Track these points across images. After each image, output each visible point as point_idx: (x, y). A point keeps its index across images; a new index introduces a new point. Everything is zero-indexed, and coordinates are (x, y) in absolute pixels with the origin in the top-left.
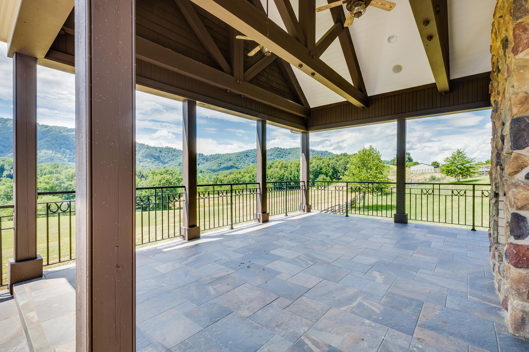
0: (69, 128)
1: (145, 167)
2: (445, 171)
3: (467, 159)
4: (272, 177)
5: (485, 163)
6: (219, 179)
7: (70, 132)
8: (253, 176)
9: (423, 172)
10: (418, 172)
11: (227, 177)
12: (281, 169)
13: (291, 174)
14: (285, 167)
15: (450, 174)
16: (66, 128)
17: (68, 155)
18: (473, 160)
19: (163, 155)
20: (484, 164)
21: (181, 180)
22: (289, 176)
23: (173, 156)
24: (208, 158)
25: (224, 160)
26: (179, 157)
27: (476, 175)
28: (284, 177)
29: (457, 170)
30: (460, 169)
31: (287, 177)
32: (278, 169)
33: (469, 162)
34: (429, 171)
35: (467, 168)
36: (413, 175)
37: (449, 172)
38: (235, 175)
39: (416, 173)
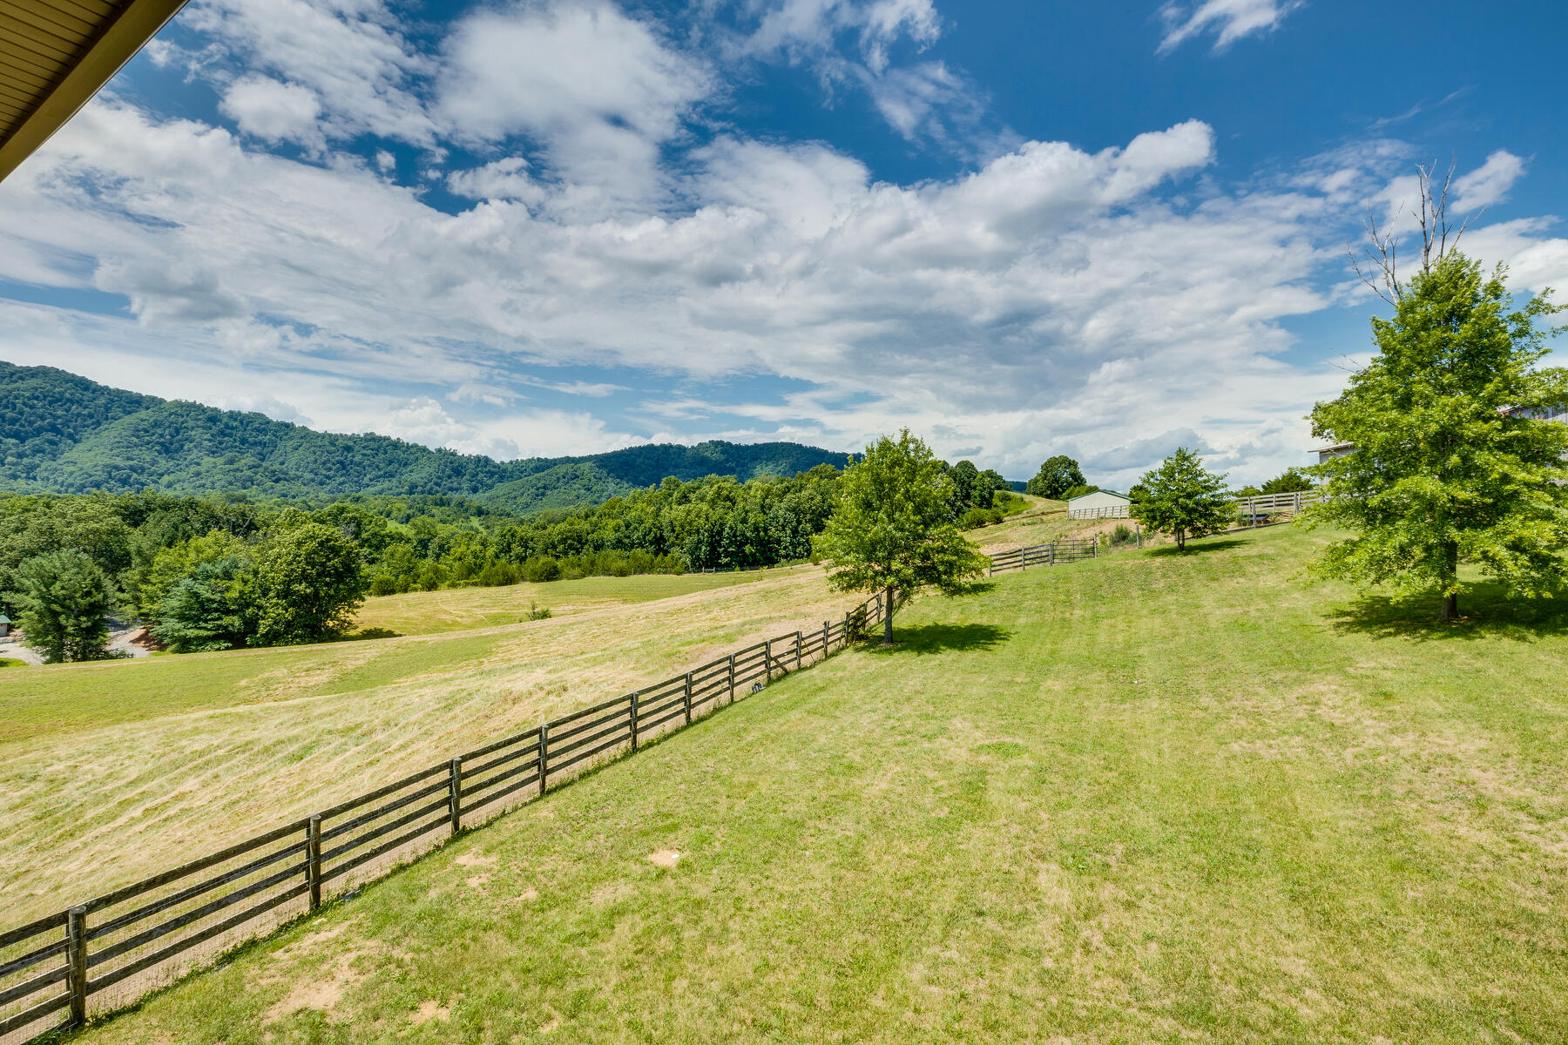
0: (18, 365)
1: (294, 497)
2: (1145, 515)
3: (1205, 478)
4: (688, 528)
5: (1261, 490)
6: (518, 536)
7: (22, 378)
8: (627, 527)
9: (1102, 515)
10: (1087, 517)
11: (545, 528)
12: (713, 503)
13: (744, 521)
14: (728, 498)
15: (1156, 523)
16: (8, 364)
17: (12, 455)
18: (1221, 482)
19: (356, 459)
20: (1260, 493)
21: (388, 540)
22: (740, 526)
23: (391, 462)
24: (505, 471)
25: (554, 478)
26: (409, 468)
27: (1232, 526)
28: (723, 530)
29: (1178, 512)
30: (1184, 508)
31: (731, 528)
32: (705, 507)
33: (1208, 489)
34: (1116, 515)
35: (1205, 507)
36: (1073, 524)
37: (1154, 518)
38: (571, 524)
39: (1082, 517)
